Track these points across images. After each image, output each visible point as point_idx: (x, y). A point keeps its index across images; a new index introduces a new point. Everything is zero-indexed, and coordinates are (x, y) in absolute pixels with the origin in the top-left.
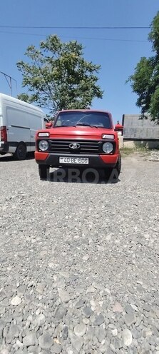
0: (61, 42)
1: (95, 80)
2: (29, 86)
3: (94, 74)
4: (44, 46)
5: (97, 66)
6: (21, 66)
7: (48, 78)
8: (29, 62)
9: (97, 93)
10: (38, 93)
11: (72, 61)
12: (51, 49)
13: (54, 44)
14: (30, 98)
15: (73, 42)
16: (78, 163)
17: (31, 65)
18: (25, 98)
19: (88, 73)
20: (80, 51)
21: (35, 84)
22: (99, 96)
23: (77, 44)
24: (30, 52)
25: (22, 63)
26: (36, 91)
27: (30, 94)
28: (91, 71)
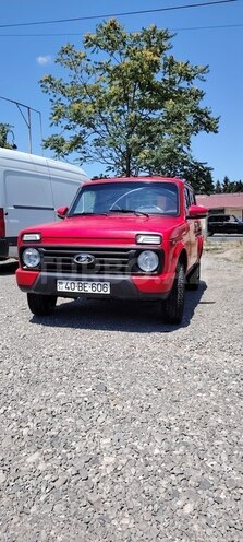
0: (125, 32)
1: (198, 95)
2: (65, 122)
3: (196, 85)
4: (89, 43)
5: (201, 67)
6: (49, 85)
7: (101, 102)
8: (64, 75)
9: (203, 123)
10: (84, 132)
11: (146, 66)
12: (106, 47)
13: (111, 38)
14: (67, 145)
15: (149, 28)
16: (90, 291)
17: (67, 80)
18: (56, 145)
19: (184, 84)
20: (165, 43)
21: (78, 117)
22: (210, 127)
23: (159, 30)
24: (65, 56)
25: (49, 80)
26: (79, 129)
27: (68, 136)
28: (188, 78)
